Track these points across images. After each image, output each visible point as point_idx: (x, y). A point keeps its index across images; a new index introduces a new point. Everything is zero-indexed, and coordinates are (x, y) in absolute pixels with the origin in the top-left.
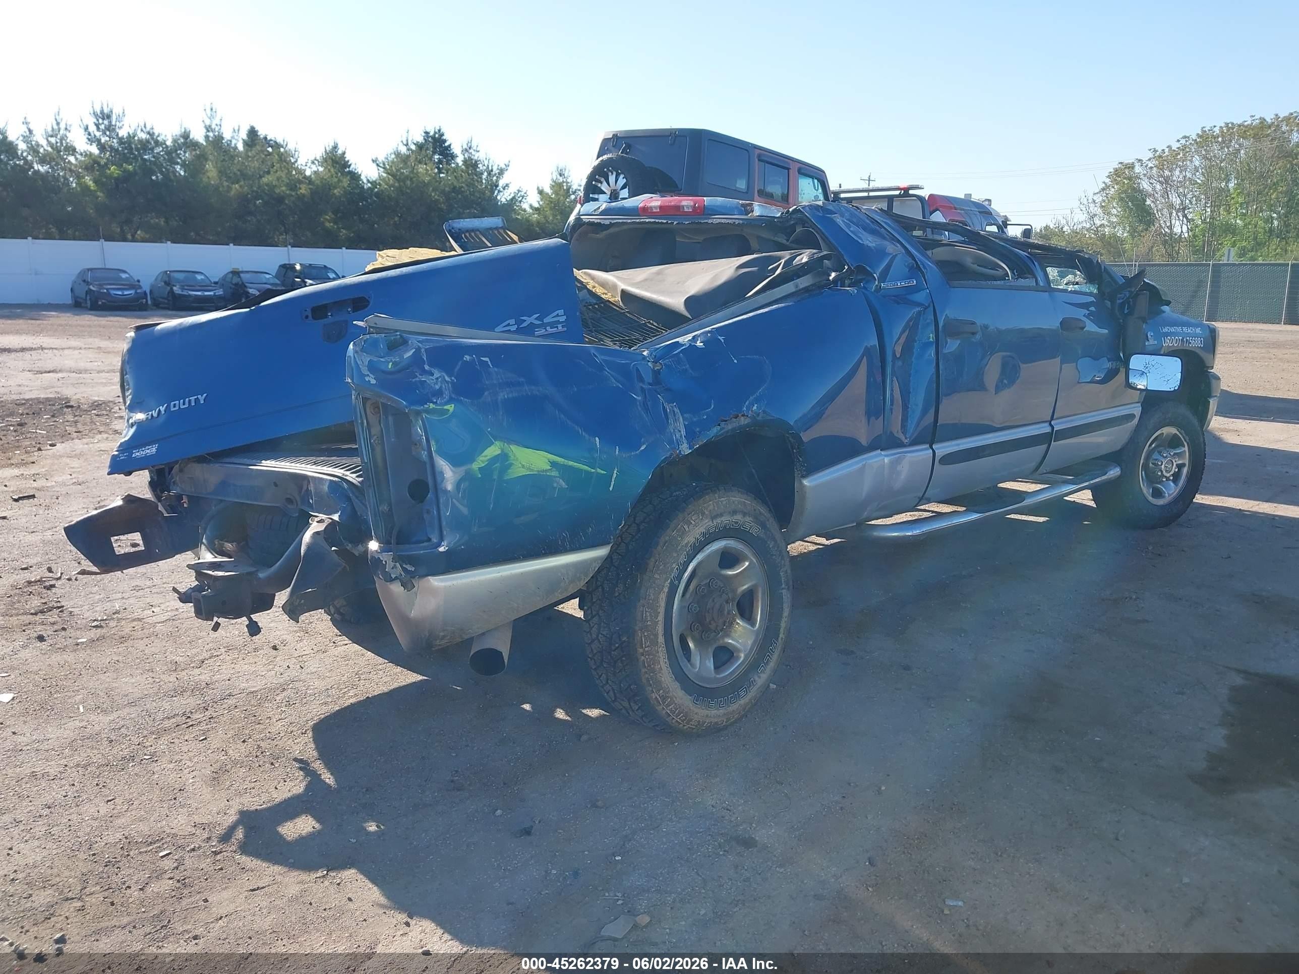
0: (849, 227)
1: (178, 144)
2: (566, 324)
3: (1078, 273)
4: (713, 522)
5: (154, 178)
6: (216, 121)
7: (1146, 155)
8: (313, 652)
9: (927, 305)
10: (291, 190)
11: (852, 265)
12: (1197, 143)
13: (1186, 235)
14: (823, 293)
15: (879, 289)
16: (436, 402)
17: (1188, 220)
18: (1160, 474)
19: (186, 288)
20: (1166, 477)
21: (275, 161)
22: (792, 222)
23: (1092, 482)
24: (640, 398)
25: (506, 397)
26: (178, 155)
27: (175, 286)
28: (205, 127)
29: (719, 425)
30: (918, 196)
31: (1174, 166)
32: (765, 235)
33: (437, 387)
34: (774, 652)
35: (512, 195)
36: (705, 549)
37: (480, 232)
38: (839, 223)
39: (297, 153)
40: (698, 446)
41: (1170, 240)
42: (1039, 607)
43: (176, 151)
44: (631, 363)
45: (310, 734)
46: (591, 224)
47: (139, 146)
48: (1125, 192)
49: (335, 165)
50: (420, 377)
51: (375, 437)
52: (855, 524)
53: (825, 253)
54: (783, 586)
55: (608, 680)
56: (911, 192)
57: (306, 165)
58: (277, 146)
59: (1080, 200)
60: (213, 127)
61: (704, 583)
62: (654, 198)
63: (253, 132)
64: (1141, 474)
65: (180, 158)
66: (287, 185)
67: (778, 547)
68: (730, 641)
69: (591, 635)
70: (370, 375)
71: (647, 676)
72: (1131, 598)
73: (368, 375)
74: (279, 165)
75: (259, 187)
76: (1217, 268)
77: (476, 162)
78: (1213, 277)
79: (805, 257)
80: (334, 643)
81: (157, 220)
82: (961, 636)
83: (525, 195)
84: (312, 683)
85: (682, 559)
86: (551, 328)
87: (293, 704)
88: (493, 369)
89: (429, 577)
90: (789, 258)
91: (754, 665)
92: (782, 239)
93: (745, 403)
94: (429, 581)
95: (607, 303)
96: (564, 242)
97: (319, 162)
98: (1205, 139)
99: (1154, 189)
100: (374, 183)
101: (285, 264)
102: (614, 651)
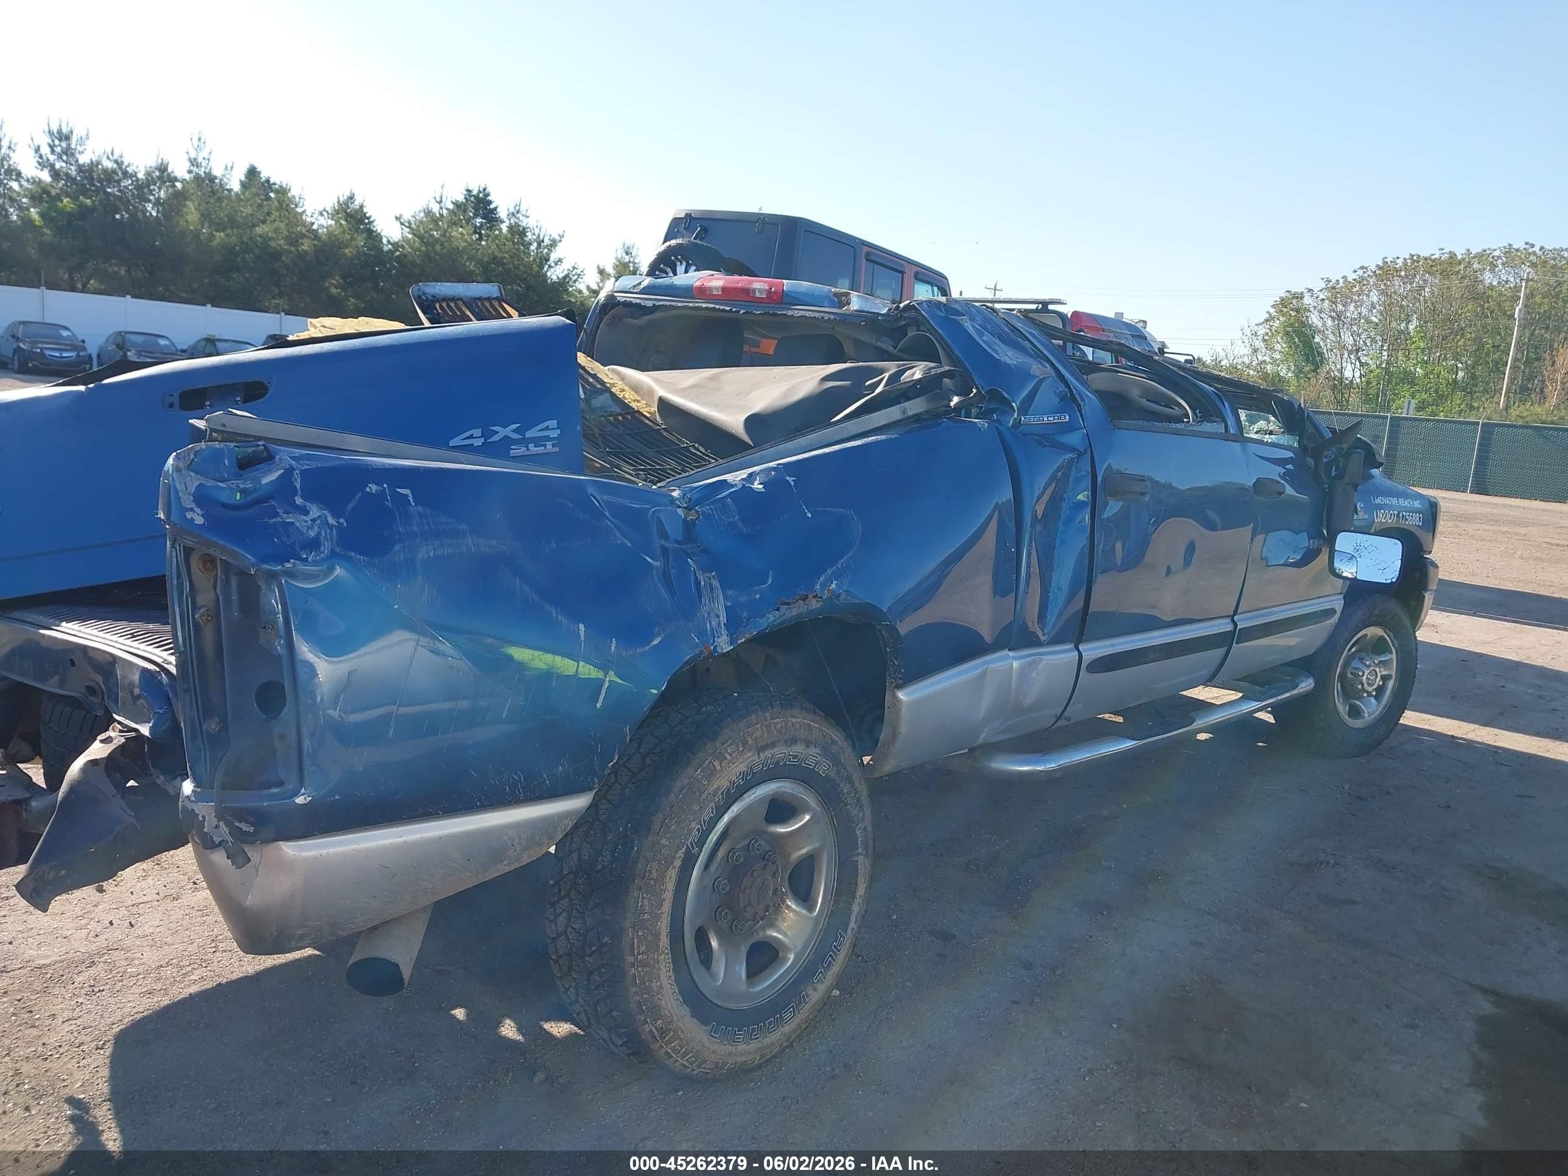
0: (981, 335)
1: (152, 178)
2: (558, 441)
3: (1272, 418)
4: (759, 755)
5: (118, 216)
6: (204, 154)
7: (1318, 285)
8: (158, 897)
9: (1082, 451)
10: (291, 244)
11: (982, 387)
12: (1376, 276)
13: (1358, 380)
14: (940, 423)
15: (1018, 424)
16: (307, 558)
17: (1362, 364)
18: (1360, 687)
19: (143, 354)
20: (1367, 692)
21: (273, 207)
22: (903, 323)
23: (1279, 698)
24: (657, 564)
25: (431, 554)
26: (151, 192)
27: (130, 351)
28: (190, 160)
29: (778, 610)
30: (1059, 313)
31: (1349, 300)
32: (866, 338)
33: (312, 534)
34: (839, 951)
35: (566, 272)
36: (745, 796)
37: (463, 301)
38: (967, 328)
39: (302, 201)
40: (743, 640)
41: (1339, 385)
42: (1206, 872)
43: (149, 186)
44: (651, 508)
45: (109, 1050)
46: (627, 304)
47: (102, 176)
48: (1292, 325)
49: (349, 219)
50: (286, 515)
51: (202, 610)
52: (966, 751)
53: (947, 368)
54: (860, 850)
55: (578, 996)
56: (1051, 307)
57: (312, 216)
58: (283, 191)
59: (1242, 330)
60: (199, 160)
61: (740, 846)
62: (716, 276)
63: (252, 173)
64: (1337, 686)
65: (154, 195)
66: (286, 238)
67: (855, 794)
68: (775, 934)
69: (556, 926)
70: (196, 509)
71: (637, 998)
72: (1328, 863)
73: (192, 509)
74: (277, 213)
75: (251, 239)
76: (1396, 422)
77: (524, 229)
78: (1390, 432)
79: (918, 372)
80: (195, 883)
81: (116, 269)
82: (1102, 914)
83: (582, 274)
84: (139, 955)
85: (707, 814)
86: (535, 447)
87: (100, 991)
88: (414, 508)
89: (281, 843)
90: (896, 372)
91: (807, 973)
92: (887, 345)
93: (819, 579)
94: (280, 849)
95: (637, 415)
96: (568, 321)
97: (328, 214)
98: (1386, 271)
99: (1324, 324)
100: (396, 245)
101: (275, 335)
102: (590, 956)
